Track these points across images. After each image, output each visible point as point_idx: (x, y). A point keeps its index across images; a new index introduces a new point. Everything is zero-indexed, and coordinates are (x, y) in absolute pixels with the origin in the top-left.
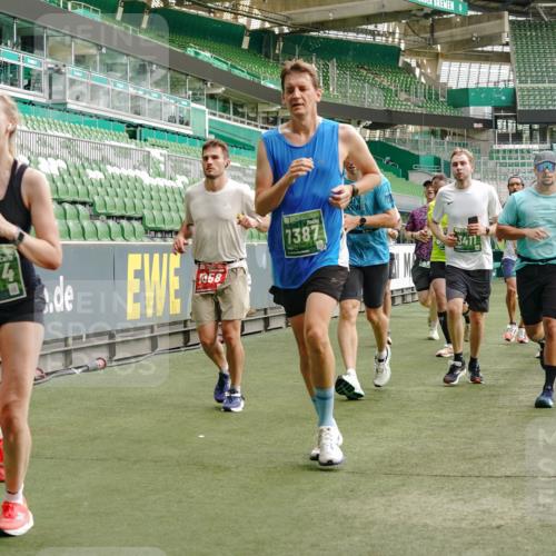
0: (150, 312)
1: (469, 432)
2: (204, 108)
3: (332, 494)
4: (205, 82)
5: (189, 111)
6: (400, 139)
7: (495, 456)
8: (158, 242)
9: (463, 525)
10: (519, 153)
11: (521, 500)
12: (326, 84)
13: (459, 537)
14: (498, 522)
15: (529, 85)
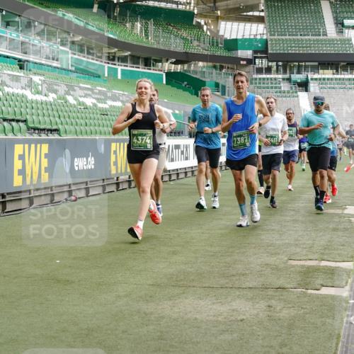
0: (28, 182)
1: (228, 259)
2: (68, 50)
3: (138, 299)
4: (69, 33)
5: (58, 52)
6: (193, 71)
7: (243, 275)
8: (36, 136)
9: (220, 319)
10: (269, 81)
11: (258, 303)
12: (147, 35)
13: (216, 327)
14: (242, 317)
15: (276, 37)
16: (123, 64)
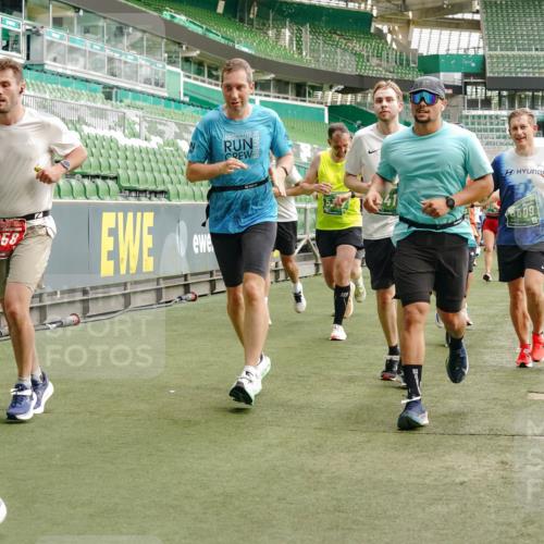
0: (123, 270)
1: (435, 391)
2: (179, 70)
3: (299, 449)
4: (180, 45)
5: (164, 73)
6: (370, 104)
7: (460, 415)
8: (132, 201)
9: (428, 481)
10: (488, 119)
11: (485, 457)
12: (299, 49)
13: (422, 493)
14: (462, 479)
15: (498, 52)
16: (263, 93)
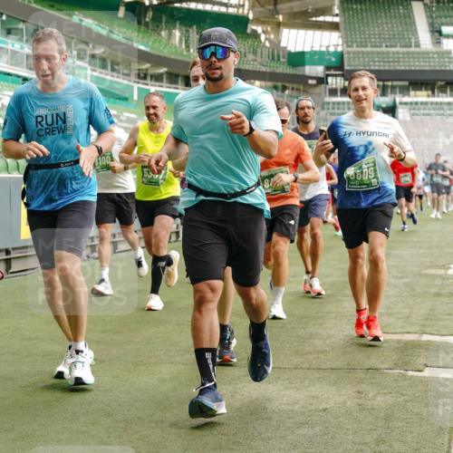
1: (302, 332)
2: (86, 65)
4: (87, 44)
5: (74, 68)
7: (323, 352)
9: (296, 408)
10: (346, 105)
11: (344, 387)
12: (188, 47)
13: (292, 418)
14: (325, 406)
15: (355, 49)
16: (157, 84)
